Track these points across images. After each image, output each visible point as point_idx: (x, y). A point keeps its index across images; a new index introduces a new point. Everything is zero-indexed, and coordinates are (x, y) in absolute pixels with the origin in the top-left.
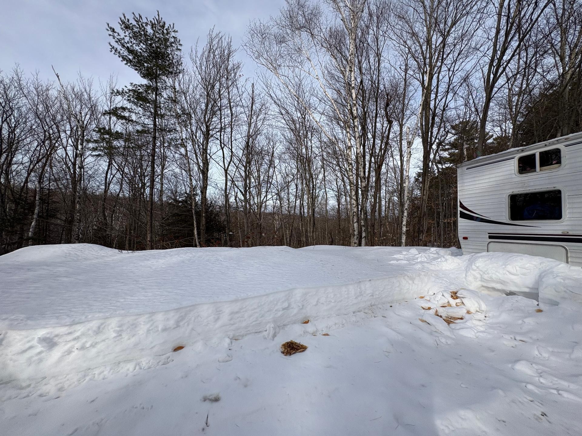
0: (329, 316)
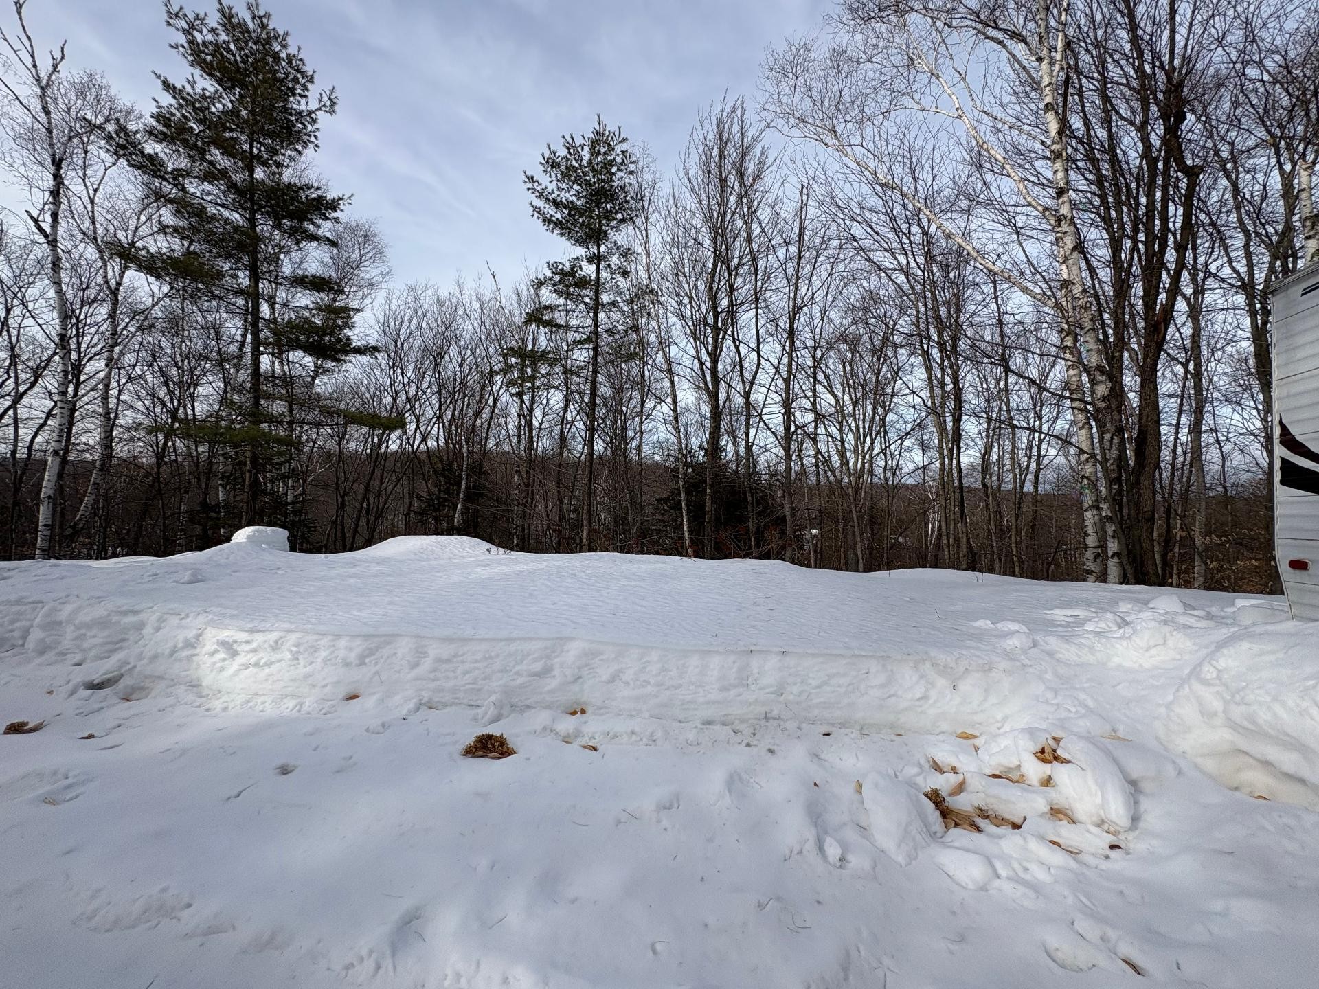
0: (634, 713)
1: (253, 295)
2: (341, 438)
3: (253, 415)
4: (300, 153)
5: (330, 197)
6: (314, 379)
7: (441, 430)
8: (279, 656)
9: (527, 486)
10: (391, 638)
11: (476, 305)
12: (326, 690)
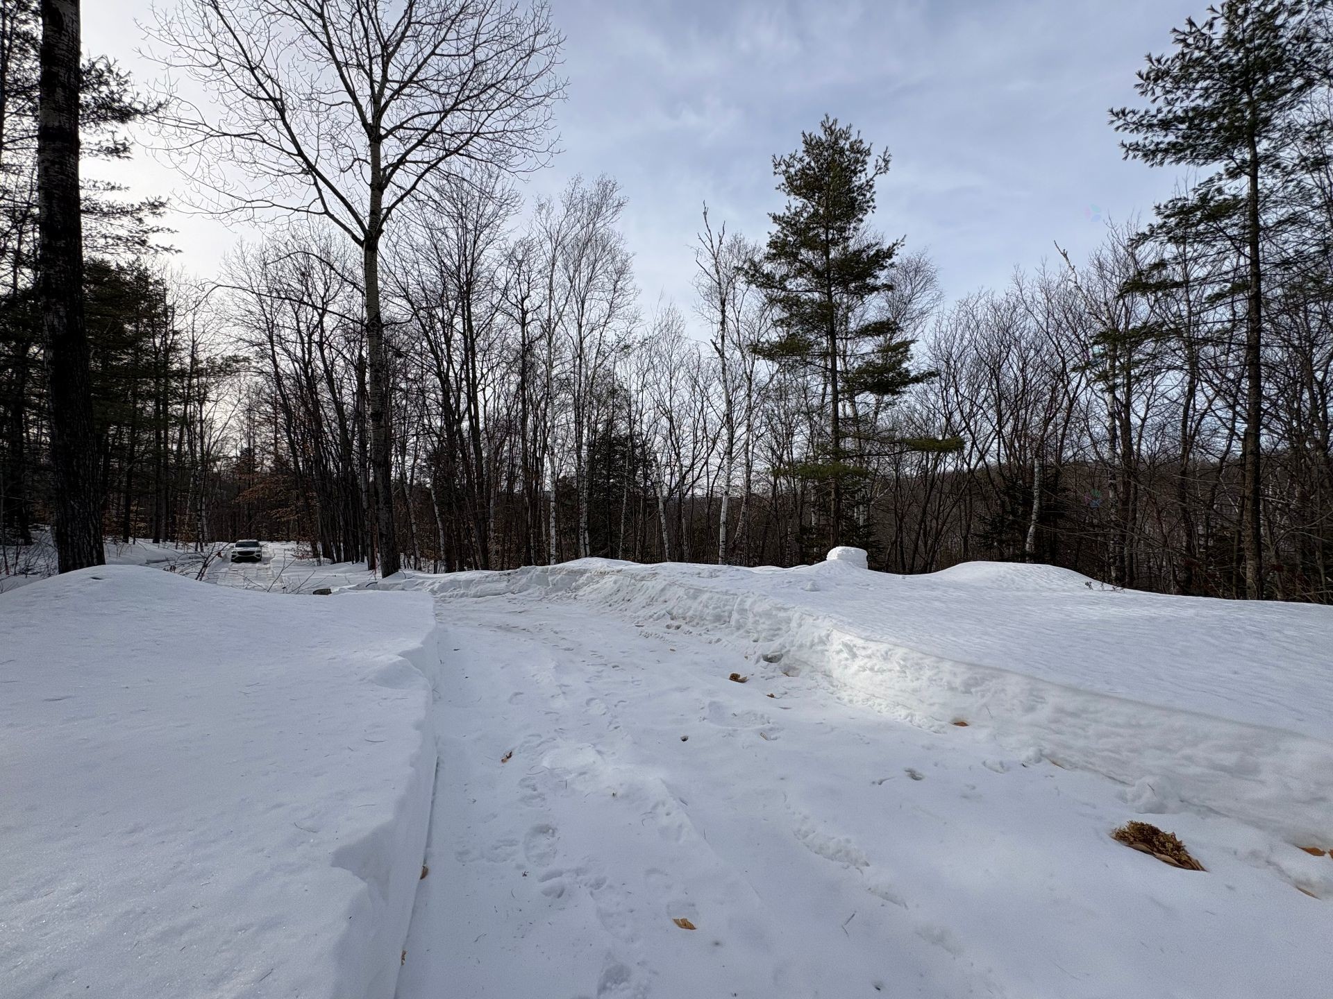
1: (832, 354)
2: (897, 464)
3: (835, 453)
4: (861, 220)
5: (885, 247)
6: (876, 413)
7: (1002, 445)
8: (889, 666)
9: (1125, 503)
10: (999, 672)
11: (1040, 297)
12: (935, 708)
